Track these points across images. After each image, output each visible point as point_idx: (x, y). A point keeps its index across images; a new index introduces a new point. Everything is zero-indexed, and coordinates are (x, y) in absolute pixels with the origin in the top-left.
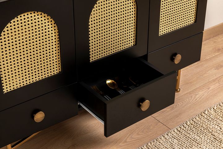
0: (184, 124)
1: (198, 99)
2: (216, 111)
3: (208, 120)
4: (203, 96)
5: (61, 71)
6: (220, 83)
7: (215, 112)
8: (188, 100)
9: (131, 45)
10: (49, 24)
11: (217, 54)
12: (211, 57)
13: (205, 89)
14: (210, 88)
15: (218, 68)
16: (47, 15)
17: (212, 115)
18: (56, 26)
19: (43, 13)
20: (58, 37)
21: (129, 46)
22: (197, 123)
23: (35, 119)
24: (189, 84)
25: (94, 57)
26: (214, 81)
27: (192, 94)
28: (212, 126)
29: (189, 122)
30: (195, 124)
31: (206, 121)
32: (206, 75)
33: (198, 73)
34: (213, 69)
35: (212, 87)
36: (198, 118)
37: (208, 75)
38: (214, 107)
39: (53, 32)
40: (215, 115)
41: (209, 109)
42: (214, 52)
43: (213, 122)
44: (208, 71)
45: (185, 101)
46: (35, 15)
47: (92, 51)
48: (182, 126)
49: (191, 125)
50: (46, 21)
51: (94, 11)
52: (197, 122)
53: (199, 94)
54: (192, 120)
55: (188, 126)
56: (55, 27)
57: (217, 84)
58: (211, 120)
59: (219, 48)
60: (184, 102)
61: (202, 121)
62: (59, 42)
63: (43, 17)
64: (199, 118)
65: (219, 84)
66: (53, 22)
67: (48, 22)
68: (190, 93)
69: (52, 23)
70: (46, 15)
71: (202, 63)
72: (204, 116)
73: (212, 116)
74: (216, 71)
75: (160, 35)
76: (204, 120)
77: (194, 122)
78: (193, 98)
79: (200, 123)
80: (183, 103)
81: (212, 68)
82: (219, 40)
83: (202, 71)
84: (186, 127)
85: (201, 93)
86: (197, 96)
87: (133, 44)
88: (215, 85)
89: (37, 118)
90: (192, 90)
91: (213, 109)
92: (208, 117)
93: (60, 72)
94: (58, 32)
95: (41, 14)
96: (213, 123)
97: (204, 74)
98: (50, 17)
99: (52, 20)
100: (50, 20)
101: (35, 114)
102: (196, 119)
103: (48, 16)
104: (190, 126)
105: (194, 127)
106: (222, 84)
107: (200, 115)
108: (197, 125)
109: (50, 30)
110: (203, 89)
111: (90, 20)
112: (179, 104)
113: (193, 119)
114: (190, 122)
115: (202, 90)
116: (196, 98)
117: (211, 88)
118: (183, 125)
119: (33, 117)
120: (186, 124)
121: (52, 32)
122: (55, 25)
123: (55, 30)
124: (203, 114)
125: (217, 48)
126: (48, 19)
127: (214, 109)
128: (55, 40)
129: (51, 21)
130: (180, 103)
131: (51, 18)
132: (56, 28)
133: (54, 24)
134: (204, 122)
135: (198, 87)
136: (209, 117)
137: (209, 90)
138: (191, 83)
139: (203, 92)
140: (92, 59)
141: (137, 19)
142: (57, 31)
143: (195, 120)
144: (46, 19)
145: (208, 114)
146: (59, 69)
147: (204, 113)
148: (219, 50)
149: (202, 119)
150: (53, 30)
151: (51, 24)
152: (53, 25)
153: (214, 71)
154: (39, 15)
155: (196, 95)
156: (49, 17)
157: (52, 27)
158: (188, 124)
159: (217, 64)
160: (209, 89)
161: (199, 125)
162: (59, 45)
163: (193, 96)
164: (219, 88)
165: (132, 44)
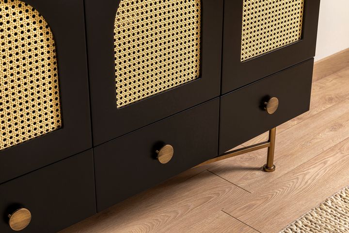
0: (291, 225)
1: (309, 182)
2: (346, 200)
3: (335, 216)
4: (318, 177)
5: (60, 125)
6: (343, 152)
7: (345, 202)
8: (291, 183)
9: (192, 78)
10: (37, 27)
11: (329, 106)
12: (320, 111)
13: (318, 163)
14: (327, 161)
15: (335, 128)
16: (32, 8)
17: (340, 207)
18: (50, 32)
19: (23, 4)
20: (55, 54)
21: (188, 79)
22: (315, 224)
23: (11, 223)
24: (290, 156)
25: (124, 99)
26: (332, 149)
27: (297, 173)
28: (344, 226)
29: (300, 222)
30: (311, 224)
31: (332, 219)
32: (316, 141)
33: (302, 138)
34: (327, 130)
35: (331, 160)
36: (316, 215)
37: (319, 140)
38: (341, 194)
39: (44, 44)
40: (346, 207)
41: (333, 198)
42: (324, 103)
43: (345, 219)
44: (319, 133)
45: (287, 187)
46: (7, 6)
47: (121, 87)
48: (290, 230)
49: (305, 227)
50: (31, 20)
51: (123, 6)
52: (316, 222)
53: (309, 172)
54: (306, 218)
55: (301, 229)
56: (47, 33)
57: (339, 155)
58: (341, 216)
59: (330, 96)
60: (285, 188)
61: (324, 220)
62: (56, 66)
63: (23, 12)
64: (317, 213)
65: (342, 155)
66: (44, 24)
67: (34, 23)
68: (293, 172)
69: (41, 25)
70: (29, 7)
71: (305, 121)
72: (326, 210)
73: (340, 209)
74: (332, 133)
75: (242, 61)
76: (327, 217)
77: (309, 222)
78: (300, 180)
79: (322, 223)
80: (283, 189)
81: (325, 129)
82: (329, 84)
83: (308, 134)
84: (296, 231)
85: (312, 171)
86: (307, 177)
87: (196, 76)
88: (335, 157)
89: (15, 222)
90: (296, 166)
91: (339, 197)
92: (334, 212)
93: (58, 126)
94: (53, 45)
95: (20, 6)
96: (345, 221)
97: (312, 139)
98: (38, 13)
99: (41, 18)
100: (38, 18)
101: (12, 213)
102: (312, 216)
103: (33, 10)
104: (304, 229)
105: (311, 230)
106: (347, 154)
107: (319, 209)
108: (316, 227)
109: (38, 39)
110: (316, 165)
111: (116, 23)
112: (277, 192)
113: (307, 216)
114: (302, 222)
115: (314, 166)
116: (306, 180)
117: (329, 162)
118: (291, 227)
119: (7, 220)
120: (297, 226)
121: (42, 43)
122: (49, 30)
123: (48, 40)
124: (325, 207)
125: (327, 97)
126: (34, 16)
127: (341, 196)
128: (49, 67)
129: (40, 22)
130: (278, 190)
131: (40, 16)
132: (50, 36)
133: (47, 27)
134: (328, 220)
135: (305, 161)
136: (335, 210)
137: (326, 166)
138: (292, 155)
139: (316, 169)
140: (121, 104)
141: (201, 27)
142: (51, 42)
143: (311, 218)
144: (29, 15)
145: (332, 207)
146: (58, 121)
147: (326, 205)
148: (331, 100)
149: (324, 215)
150: (45, 40)
151: (41, 28)
152: (45, 30)
153: (328, 133)
154: (16, 6)
155: (305, 175)
156: (36, 13)
157: (41, 34)
158: (300, 226)
159: (333, 123)
160: (325, 163)
161: (320, 226)
162: (56, 72)
163: (300, 177)
164: (343, 161)
165: (194, 75)
